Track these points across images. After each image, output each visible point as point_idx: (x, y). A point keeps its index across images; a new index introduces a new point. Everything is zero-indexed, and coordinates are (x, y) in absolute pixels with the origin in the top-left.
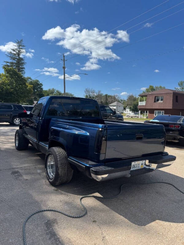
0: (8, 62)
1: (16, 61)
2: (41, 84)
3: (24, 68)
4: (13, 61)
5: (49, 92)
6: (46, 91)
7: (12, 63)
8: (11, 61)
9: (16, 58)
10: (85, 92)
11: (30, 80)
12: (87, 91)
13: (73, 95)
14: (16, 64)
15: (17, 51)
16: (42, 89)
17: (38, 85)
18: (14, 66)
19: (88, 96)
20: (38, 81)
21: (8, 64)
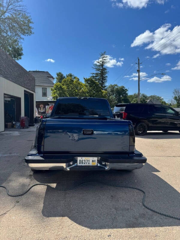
0: (94, 74)
1: (100, 71)
2: (126, 90)
3: (107, 77)
4: (98, 72)
5: (134, 96)
6: (131, 96)
7: (97, 74)
8: (96, 72)
9: (100, 69)
10: (174, 93)
11: (116, 87)
12: (176, 92)
13: (161, 97)
14: (100, 74)
15: (101, 63)
16: (127, 94)
17: (123, 90)
18: (99, 76)
19: (177, 97)
20: (123, 87)
21: (94, 75)
